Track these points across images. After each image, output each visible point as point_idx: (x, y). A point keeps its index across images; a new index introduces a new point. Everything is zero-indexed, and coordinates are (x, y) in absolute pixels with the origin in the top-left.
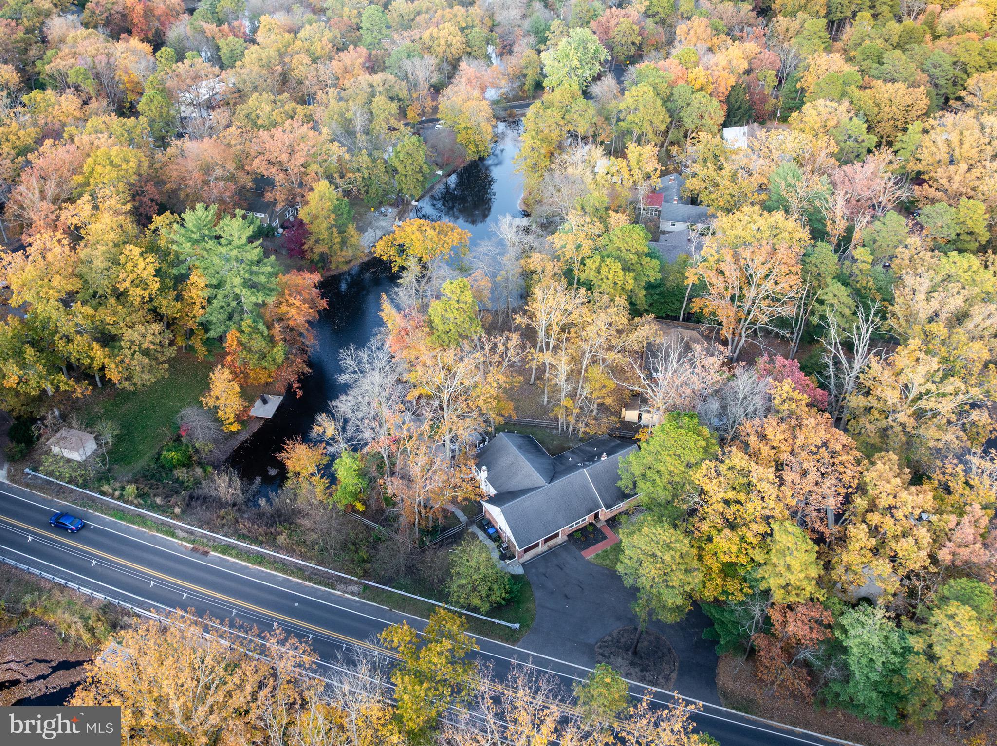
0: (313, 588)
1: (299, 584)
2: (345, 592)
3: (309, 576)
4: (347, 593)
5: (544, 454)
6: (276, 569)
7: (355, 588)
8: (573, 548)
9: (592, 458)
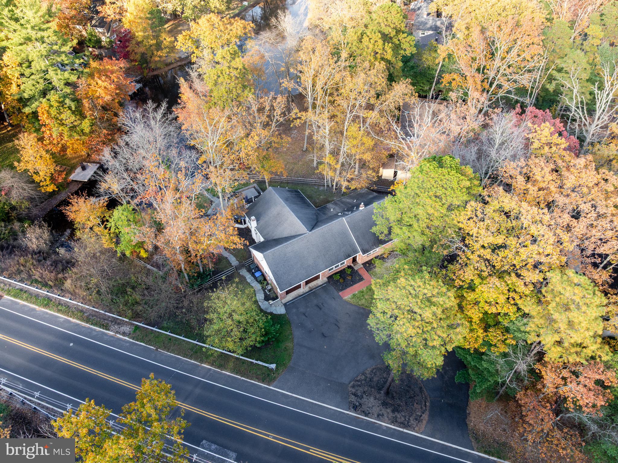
0: (89, 328)
1: (78, 325)
2: (117, 332)
3: (87, 317)
4: (119, 333)
5: (309, 205)
6: (59, 311)
7: (127, 329)
8: (332, 288)
9: (351, 208)
